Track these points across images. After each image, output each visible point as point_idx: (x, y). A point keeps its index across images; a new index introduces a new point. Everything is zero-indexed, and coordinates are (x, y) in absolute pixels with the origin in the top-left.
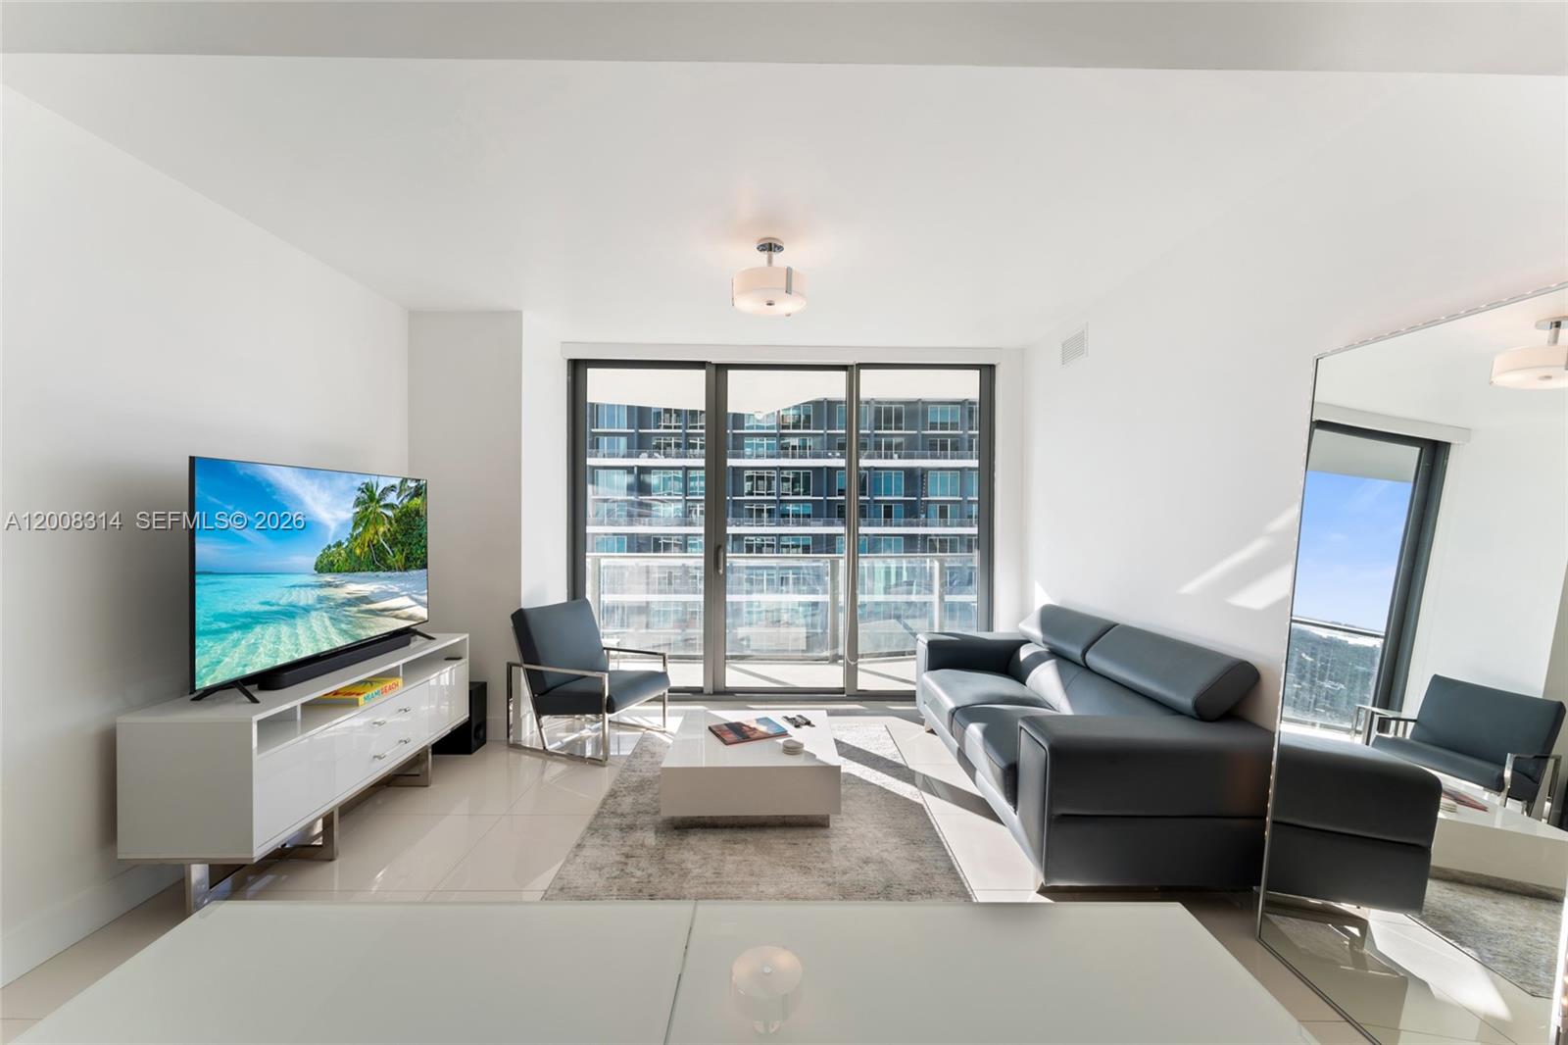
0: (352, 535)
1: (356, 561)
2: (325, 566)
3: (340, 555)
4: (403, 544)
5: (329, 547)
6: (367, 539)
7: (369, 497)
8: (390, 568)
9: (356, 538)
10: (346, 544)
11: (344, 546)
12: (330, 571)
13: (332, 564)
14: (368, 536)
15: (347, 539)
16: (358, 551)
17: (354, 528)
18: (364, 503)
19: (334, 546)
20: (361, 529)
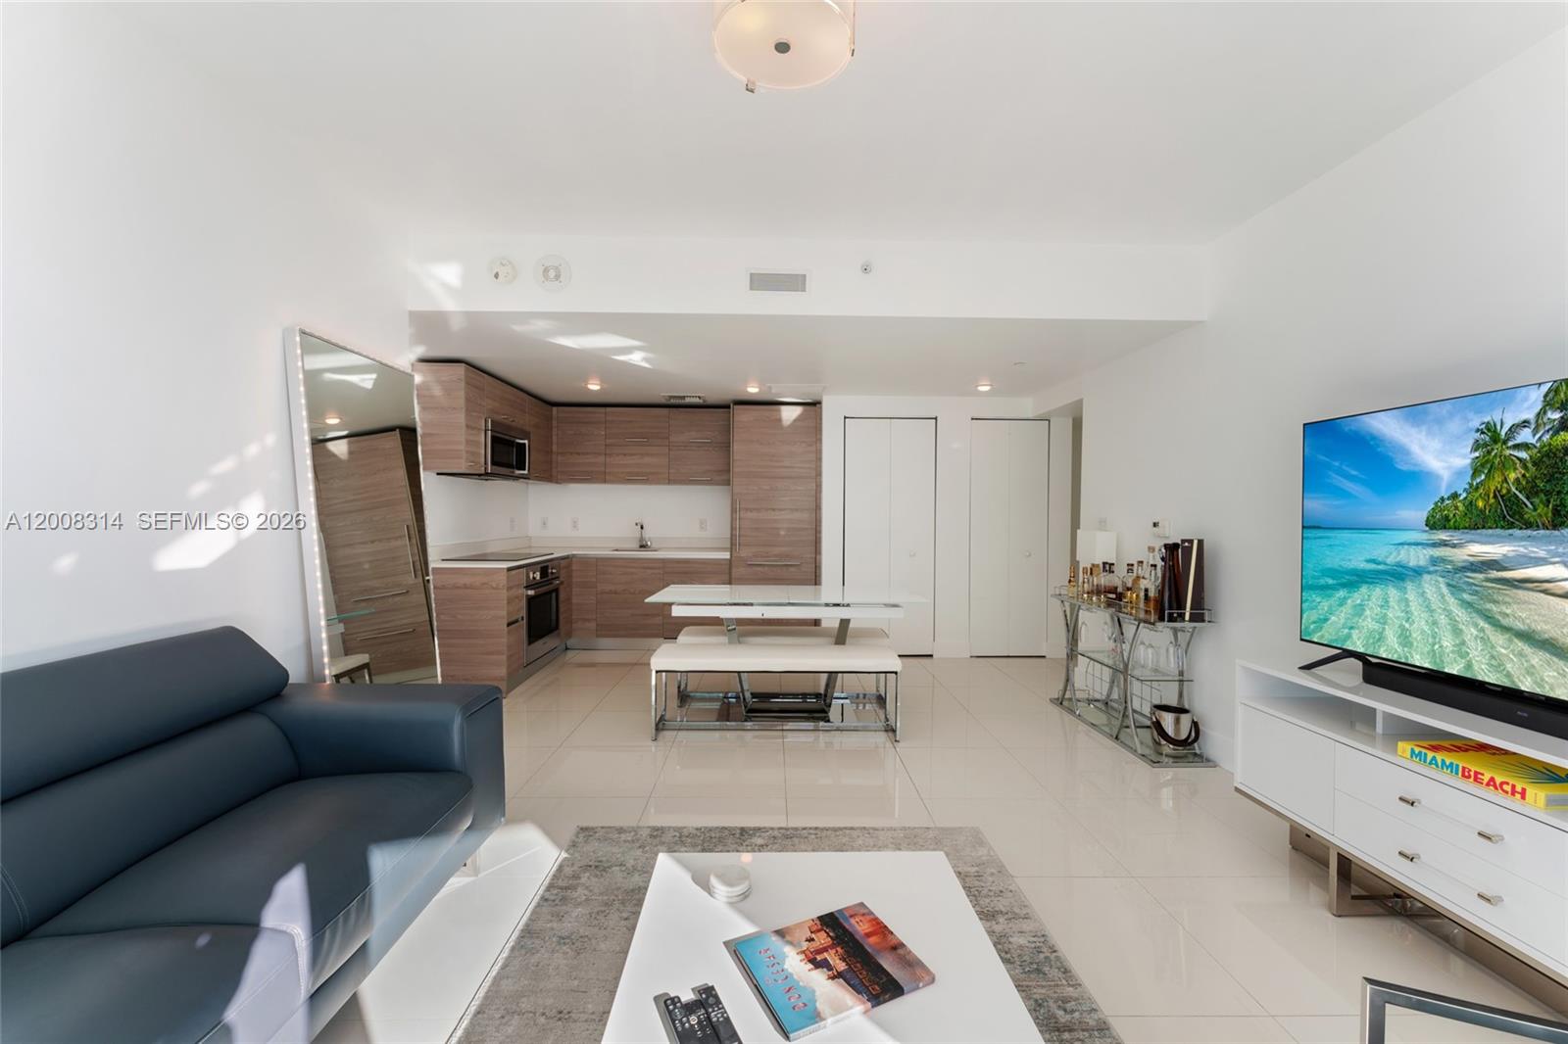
0: (1471, 485)
1: (1478, 515)
2: (1438, 521)
3: (1456, 508)
4: (1548, 493)
5: (1443, 499)
6: (1493, 488)
7: (1491, 439)
8: (1528, 525)
9: (1477, 488)
10: (1464, 495)
11: (1461, 498)
12: (1445, 528)
13: (1447, 519)
14: (1496, 482)
15: (1465, 490)
16: (1480, 504)
17: (1474, 476)
18: (1485, 445)
19: (1448, 499)
20: (1483, 477)
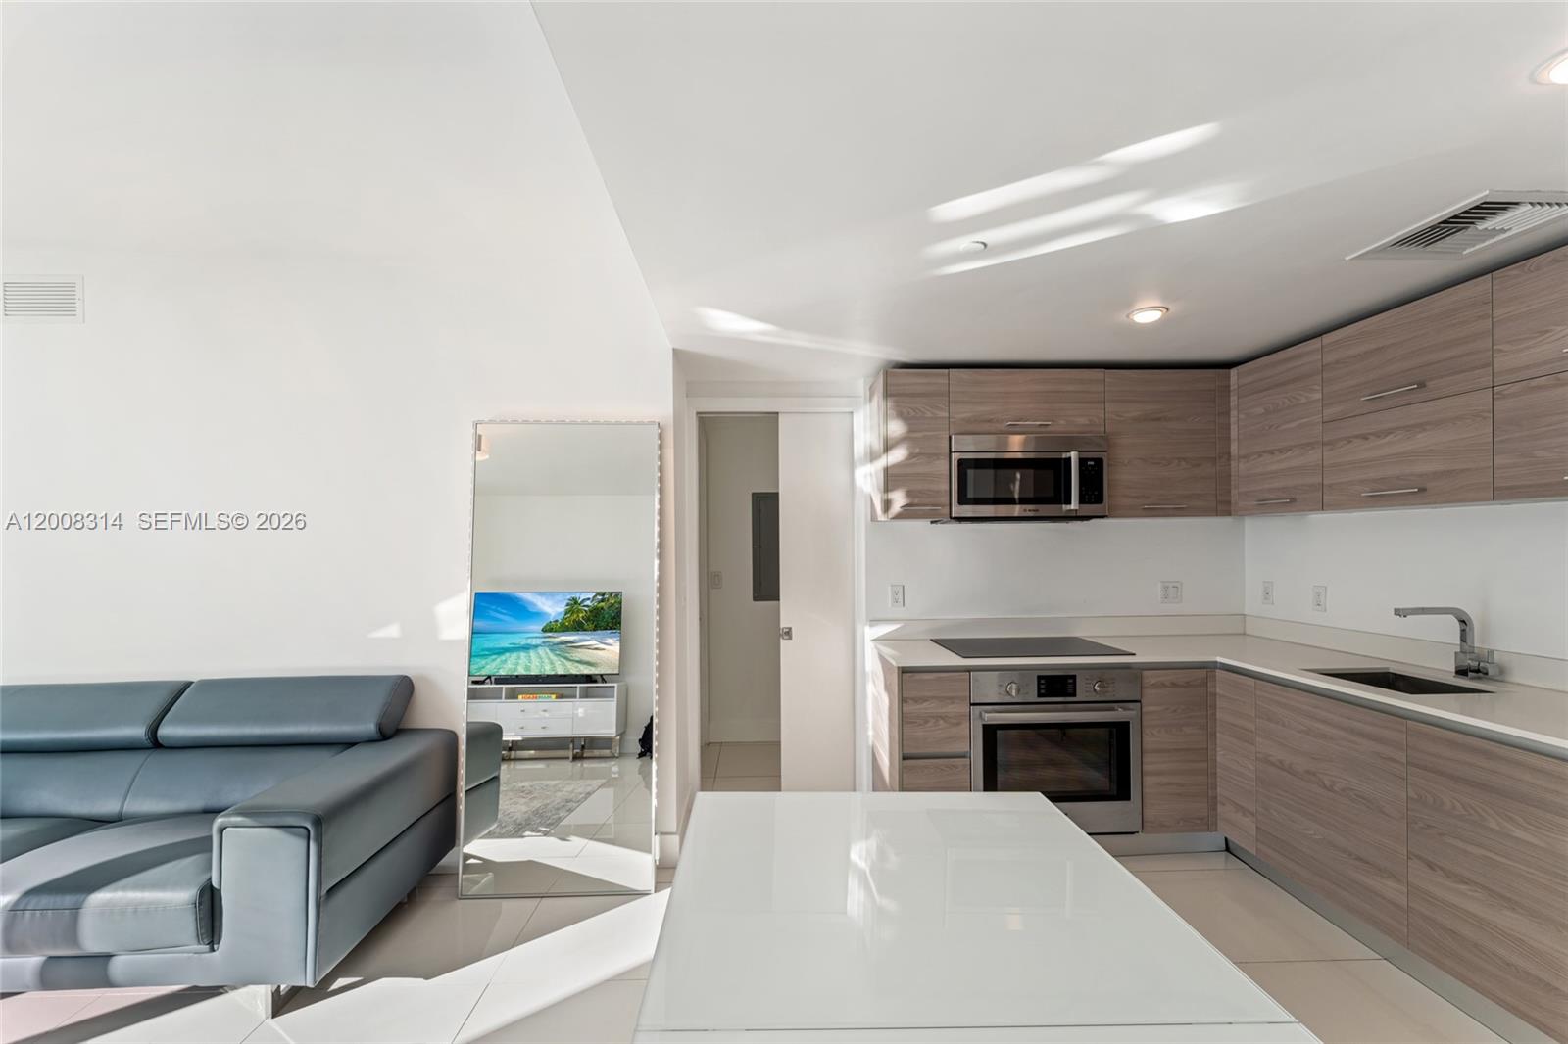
0: (564, 618)
1: (565, 627)
2: (548, 630)
3: (557, 625)
5: (551, 622)
8: (585, 630)
9: (566, 619)
10: (560, 620)
12: (550, 631)
13: (551, 628)
14: (573, 618)
16: (567, 623)
18: (572, 605)
19: (553, 622)
20: (569, 615)
